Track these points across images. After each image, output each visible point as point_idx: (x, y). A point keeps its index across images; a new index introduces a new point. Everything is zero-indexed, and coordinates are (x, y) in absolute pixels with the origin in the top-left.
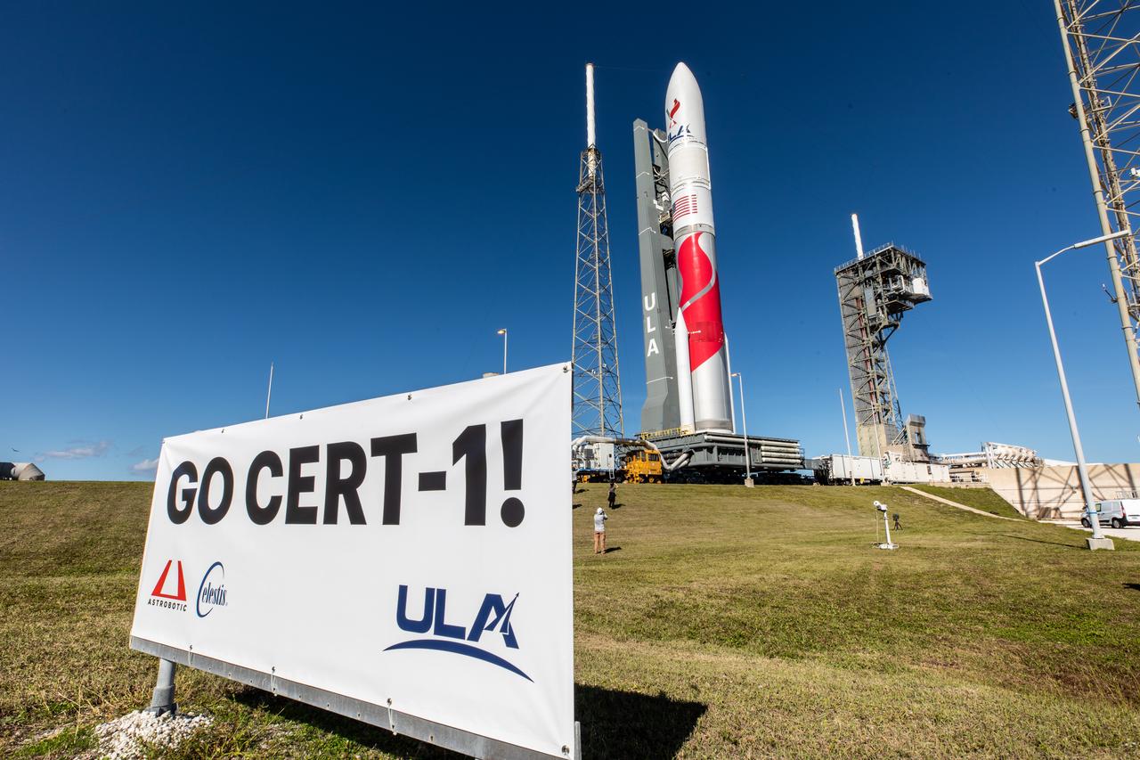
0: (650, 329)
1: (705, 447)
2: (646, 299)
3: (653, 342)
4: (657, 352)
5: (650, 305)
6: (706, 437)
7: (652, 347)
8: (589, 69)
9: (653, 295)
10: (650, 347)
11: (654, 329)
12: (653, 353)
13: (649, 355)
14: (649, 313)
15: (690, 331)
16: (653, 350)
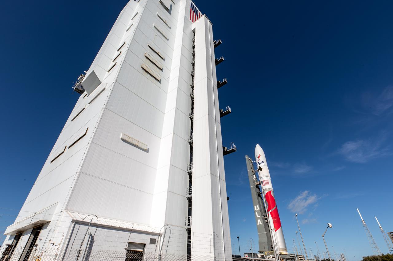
0: (257, 216)
1: (291, 259)
2: (255, 207)
3: (259, 220)
4: (261, 224)
5: (257, 209)
6: (291, 255)
7: (259, 222)
9: (258, 206)
10: (258, 222)
11: (259, 216)
12: (260, 224)
13: (258, 224)
14: (257, 211)
15: (273, 219)
16: (259, 223)
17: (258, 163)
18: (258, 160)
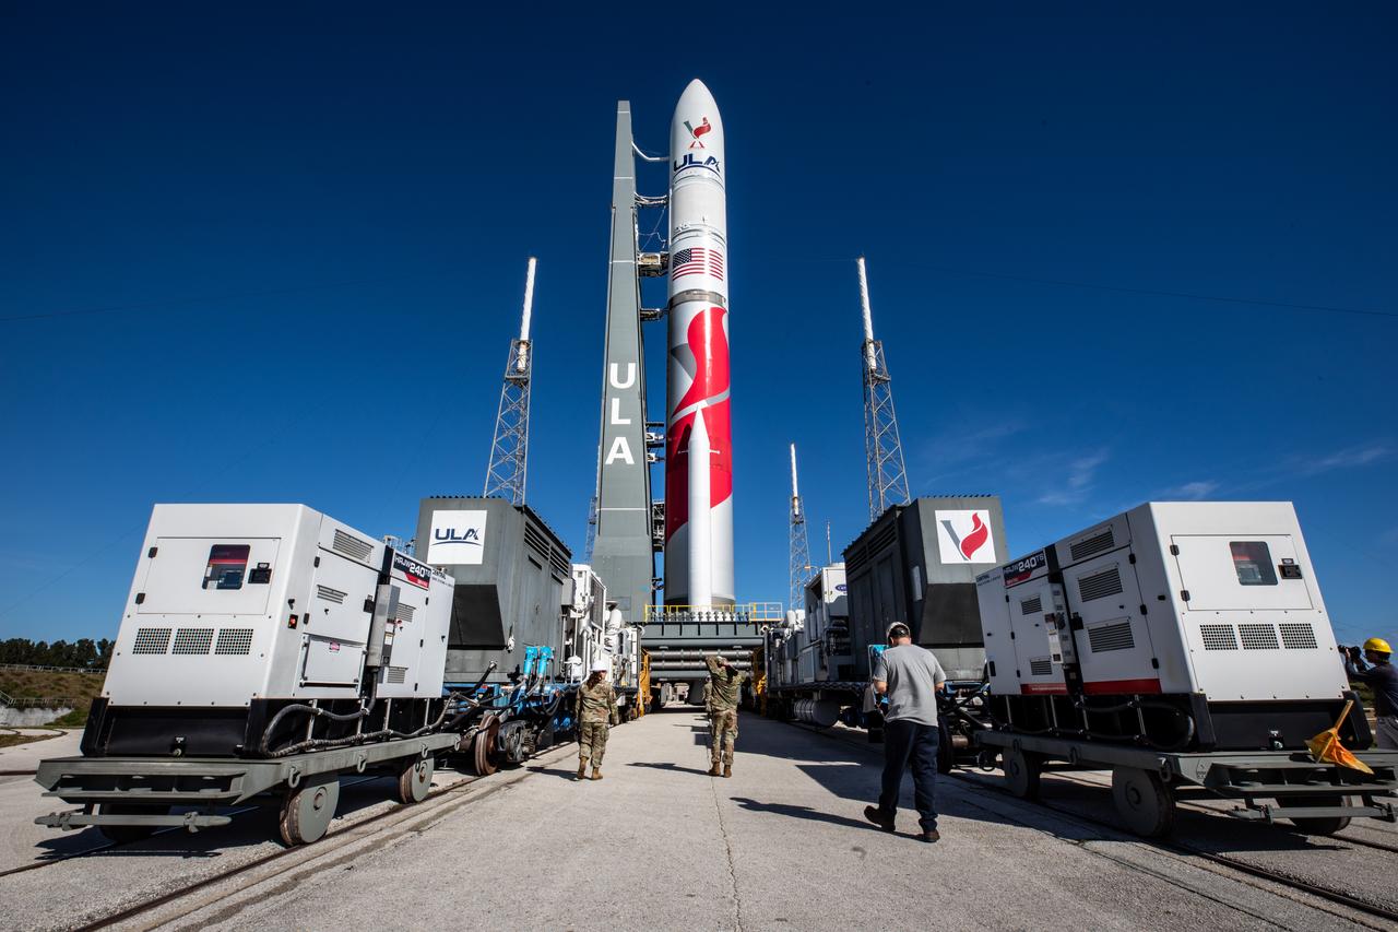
0: (615, 418)
2: (614, 368)
3: (621, 441)
4: (630, 460)
5: (622, 378)
7: (620, 450)
8: (533, 263)
9: (631, 366)
10: (613, 450)
11: (627, 422)
12: (619, 461)
13: (609, 461)
14: (619, 393)
15: (711, 448)
16: (620, 456)
17: (689, 159)
18: (684, 143)
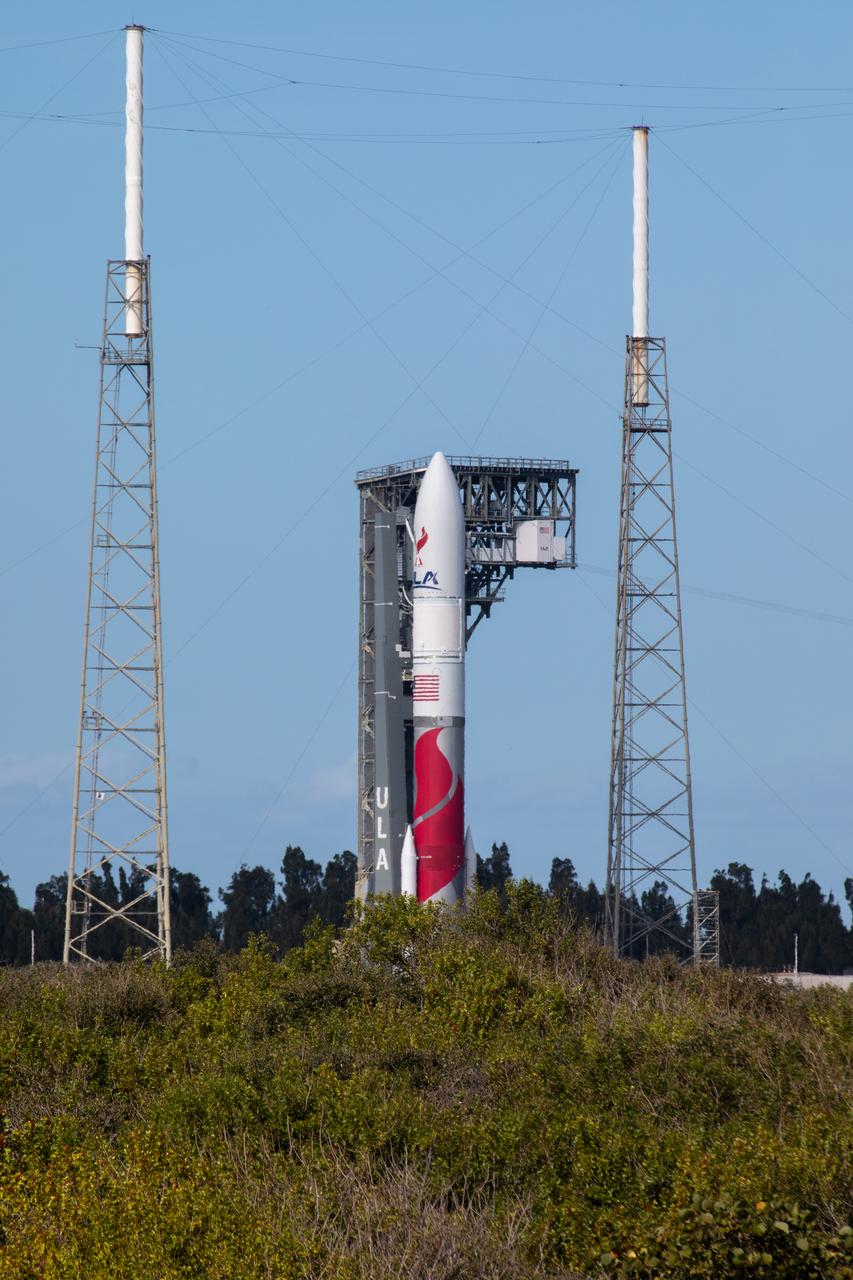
0: (380, 833)
3: (383, 852)
4: (386, 868)
5: (382, 802)
7: (382, 859)
9: (386, 789)
12: (382, 866)
14: (381, 811)
16: (382, 863)
